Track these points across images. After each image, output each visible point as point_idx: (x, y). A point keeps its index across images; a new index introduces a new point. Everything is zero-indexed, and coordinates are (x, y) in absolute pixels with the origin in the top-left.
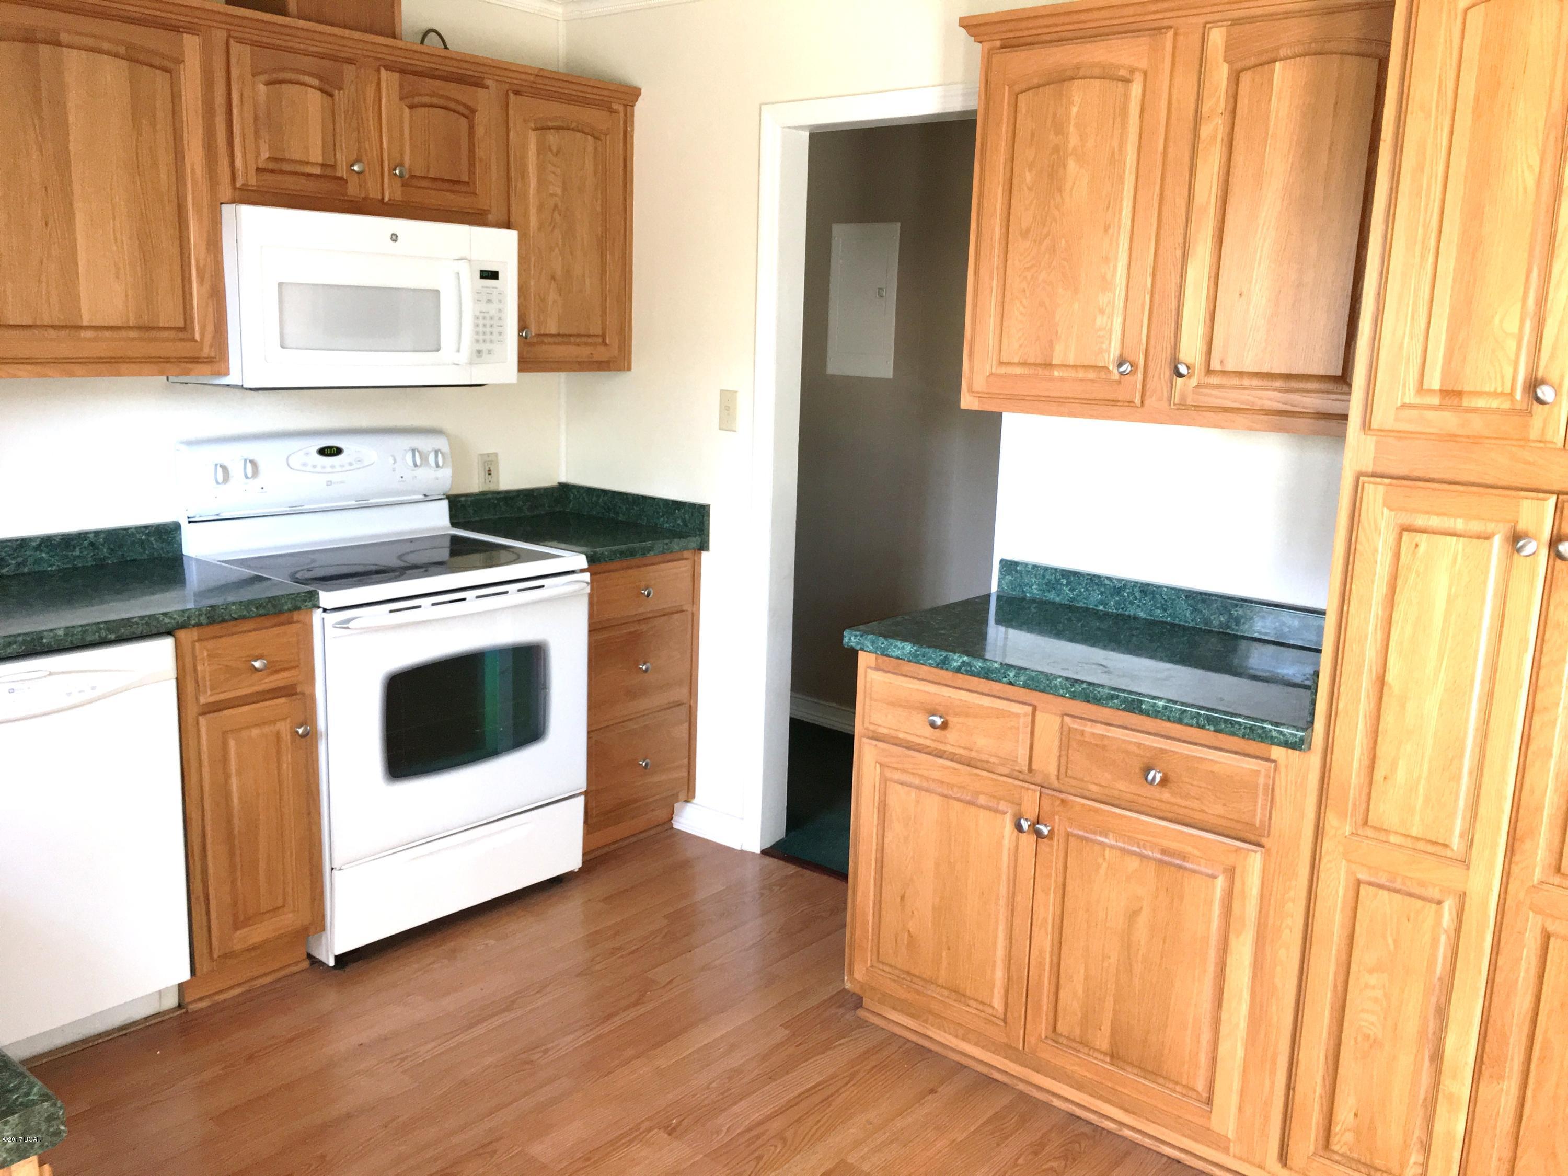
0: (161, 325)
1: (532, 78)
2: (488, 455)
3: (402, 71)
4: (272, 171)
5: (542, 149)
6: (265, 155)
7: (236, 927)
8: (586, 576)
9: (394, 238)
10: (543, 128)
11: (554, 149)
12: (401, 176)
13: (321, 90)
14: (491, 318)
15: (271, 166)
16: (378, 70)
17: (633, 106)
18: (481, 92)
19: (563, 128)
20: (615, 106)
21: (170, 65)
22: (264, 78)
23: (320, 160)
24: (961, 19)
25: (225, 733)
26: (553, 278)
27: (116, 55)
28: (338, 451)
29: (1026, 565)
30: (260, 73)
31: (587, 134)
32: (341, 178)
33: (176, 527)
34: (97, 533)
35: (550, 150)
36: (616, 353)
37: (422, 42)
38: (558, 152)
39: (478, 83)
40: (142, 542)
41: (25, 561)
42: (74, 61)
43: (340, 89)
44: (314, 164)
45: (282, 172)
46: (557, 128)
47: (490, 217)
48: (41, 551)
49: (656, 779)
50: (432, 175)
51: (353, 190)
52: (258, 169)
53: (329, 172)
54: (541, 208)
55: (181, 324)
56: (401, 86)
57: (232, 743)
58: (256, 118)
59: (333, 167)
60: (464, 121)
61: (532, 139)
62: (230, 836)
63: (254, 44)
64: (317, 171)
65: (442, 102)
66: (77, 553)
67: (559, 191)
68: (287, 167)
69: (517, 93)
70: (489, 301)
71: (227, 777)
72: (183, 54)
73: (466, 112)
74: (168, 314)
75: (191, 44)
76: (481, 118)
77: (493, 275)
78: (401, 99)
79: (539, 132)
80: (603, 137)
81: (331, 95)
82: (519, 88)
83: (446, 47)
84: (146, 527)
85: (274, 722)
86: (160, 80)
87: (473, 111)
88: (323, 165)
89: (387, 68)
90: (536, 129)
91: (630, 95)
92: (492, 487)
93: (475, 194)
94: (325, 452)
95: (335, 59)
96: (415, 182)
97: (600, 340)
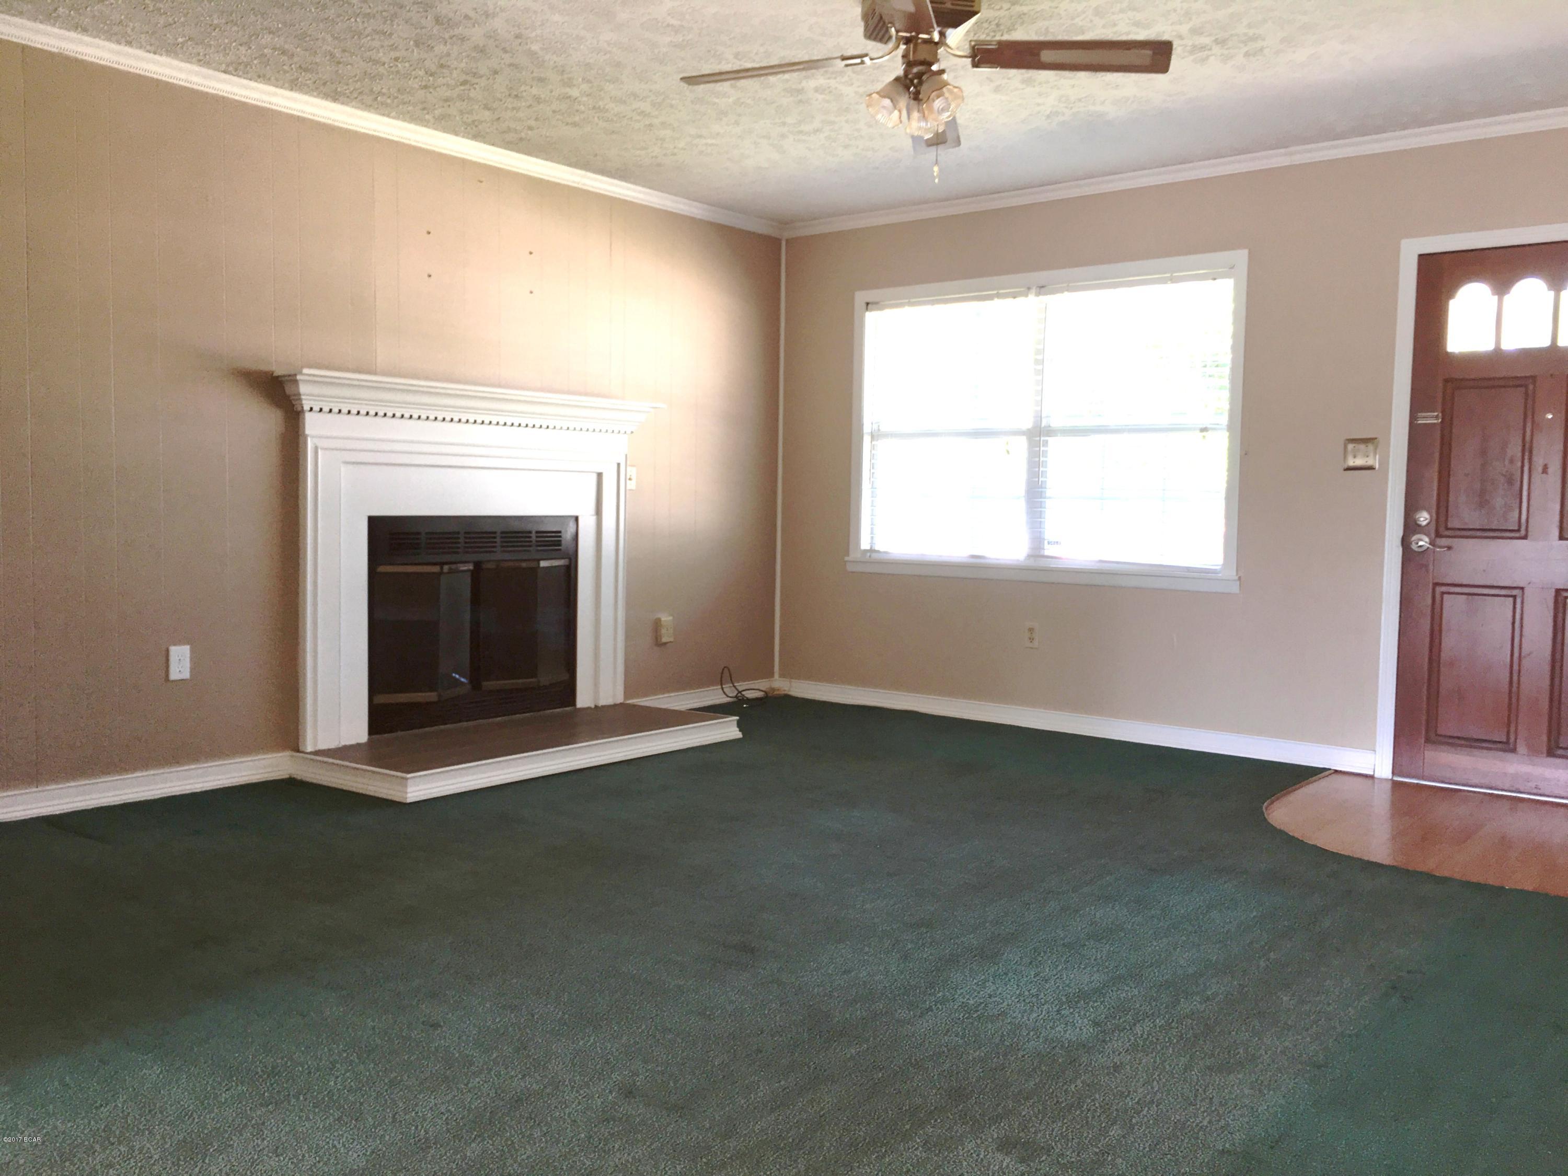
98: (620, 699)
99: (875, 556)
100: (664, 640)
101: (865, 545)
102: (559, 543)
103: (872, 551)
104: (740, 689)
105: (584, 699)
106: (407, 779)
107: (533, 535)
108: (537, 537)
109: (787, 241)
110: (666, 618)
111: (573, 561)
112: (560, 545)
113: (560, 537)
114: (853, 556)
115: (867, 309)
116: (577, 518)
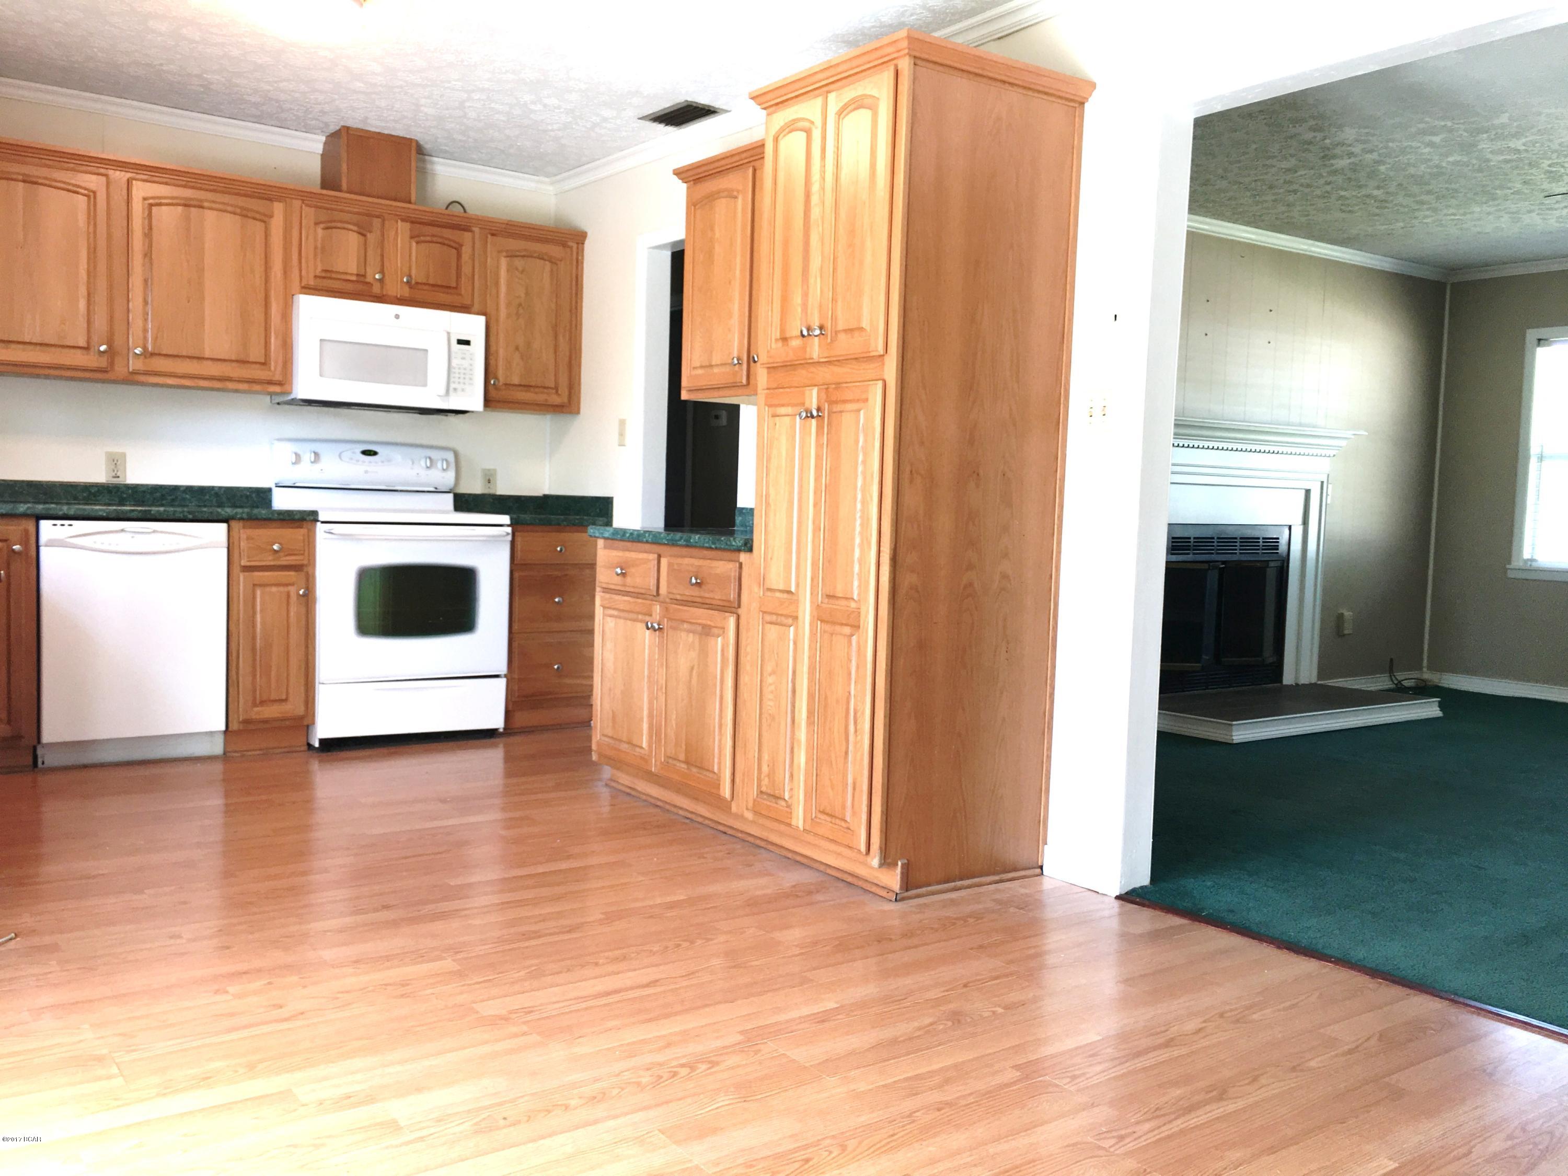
0: (251, 360)
1: (504, 226)
2: (489, 470)
3: (412, 222)
4: (324, 278)
5: (511, 269)
6: (319, 269)
7: (255, 705)
8: (509, 530)
9: (397, 317)
10: (511, 256)
11: (520, 269)
12: (408, 282)
13: (359, 233)
14: (465, 369)
15: (323, 275)
16: (397, 222)
17: (583, 244)
18: (468, 235)
19: (528, 256)
20: (570, 244)
21: (266, 219)
22: (322, 226)
23: (355, 272)
24: (674, 171)
25: (254, 585)
26: (517, 348)
27: (235, 213)
28: (375, 453)
29: (747, 509)
30: (321, 223)
31: (545, 260)
32: (369, 283)
33: (270, 490)
34: (220, 488)
35: (517, 269)
36: (566, 400)
37: (447, 208)
38: (522, 272)
39: (467, 229)
40: (247, 497)
41: (177, 497)
42: (210, 216)
43: (371, 232)
44: (352, 274)
45: (331, 278)
46: (523, 256)
47: (473, 310)
48: (187, 494)
49: (568, 681)
50: (431, 282)
51: (376, 289)
52: (316, 277)
53: (362, 279)
54: (509, 305)
55: (263, 361)
56: (411, 230)
57: (258, 592)
58: (316, 248)
59: (364, 276)
60: (454, 251)
61: (504, 262)
62: (253, 649)
63: (316, 207)
64: (354, 278)
65: (440, 240)
66: (207, 497)
67: (523, 295)
68: (334, 276)
69: (493, 235)
70: (463, 358)
71: (254, 613)
72: (273, 212)
73: (457, 246)
74: (256, 354)
75: (278, 209)
76: (466, 251)
77: (467, 343)
78: (412, 237)
79: (508, 259)
80: (558, 262)
81: (364, 235)
82: (494, 232)
83: (465, 211)
84: (250, 488)
85: (287, 585)
86: (259, 226)
87: (461, 245)
88: (358, 275)
89: (403, 220)
90: (507, 257)
91: (580, 237)
92: (492, 492)
93: (460, 295)
94: (366, 453)
95: (369, 215)
96: (420, 287)
97: (554, 391)
98: (1314, 680)
99: (1535, 565)
100: (1346, 632)
101: (1526, 555)
102: (1277, 548)
103: (1532, 560)
104: (1399, 678)
105: (1288, 678)
106: (1231, 725)
107: (1261, 540)
108: (1263, 542)
109: (1452, 284)
110: (1348, 614)
111: (1285, 564)
112: (1278, 549)
113: (1278, 542)
114: (1515, 564)
115: (1539, 345)
116: (1290, 527)
